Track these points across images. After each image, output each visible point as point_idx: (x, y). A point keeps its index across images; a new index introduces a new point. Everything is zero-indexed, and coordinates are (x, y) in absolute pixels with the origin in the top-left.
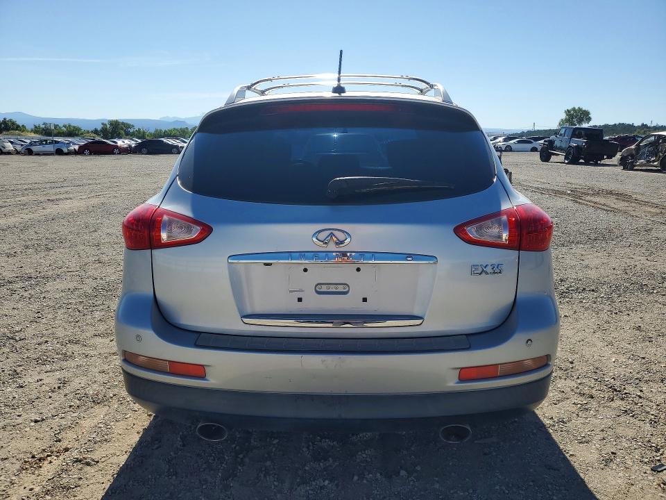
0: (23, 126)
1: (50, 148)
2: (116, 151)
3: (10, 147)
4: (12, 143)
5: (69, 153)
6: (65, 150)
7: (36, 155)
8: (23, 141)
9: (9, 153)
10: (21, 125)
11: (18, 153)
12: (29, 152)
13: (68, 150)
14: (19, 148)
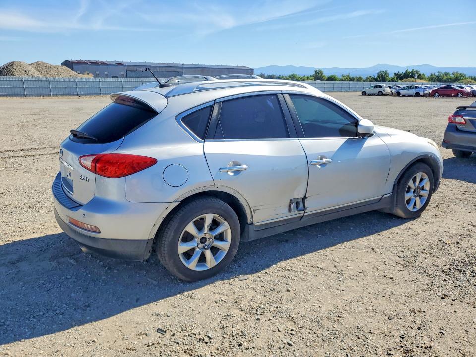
0: (424, 74)
1: (412, 92)
2: (460, 95)
3: (388, 90)
4: (390, 88)
5: (424, 96)
6: (422, 93)
7: (403, 96)
8: (398, 87)
9: (387, 95)
10: (422, 74)
11: (392, 94)
12: (398, 94)
13: (424, 93)
14: (394, 91)
